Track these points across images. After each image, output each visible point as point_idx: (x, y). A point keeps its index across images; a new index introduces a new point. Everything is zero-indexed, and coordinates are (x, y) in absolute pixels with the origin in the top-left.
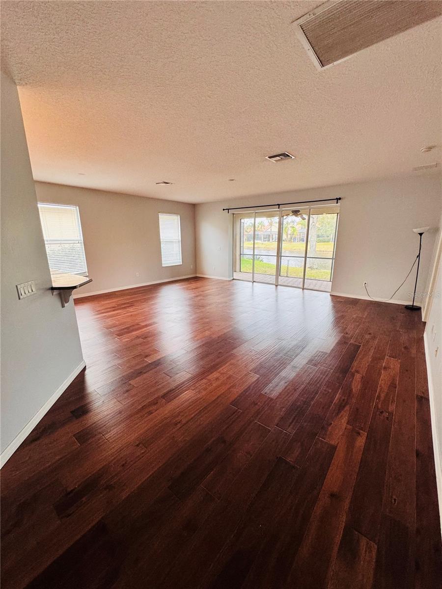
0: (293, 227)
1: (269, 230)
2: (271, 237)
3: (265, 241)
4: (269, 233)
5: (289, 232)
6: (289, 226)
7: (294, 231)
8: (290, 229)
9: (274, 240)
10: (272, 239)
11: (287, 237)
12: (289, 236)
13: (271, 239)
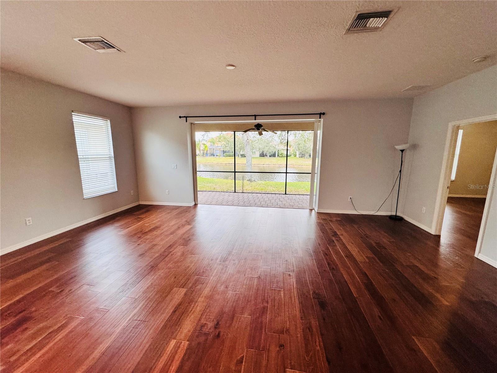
0: (205, 144)
5: (202, 148)
6: (201, 143)
7: (206, 147)
8: (202, 146)
11: (200, 152)
12: (202, 152)
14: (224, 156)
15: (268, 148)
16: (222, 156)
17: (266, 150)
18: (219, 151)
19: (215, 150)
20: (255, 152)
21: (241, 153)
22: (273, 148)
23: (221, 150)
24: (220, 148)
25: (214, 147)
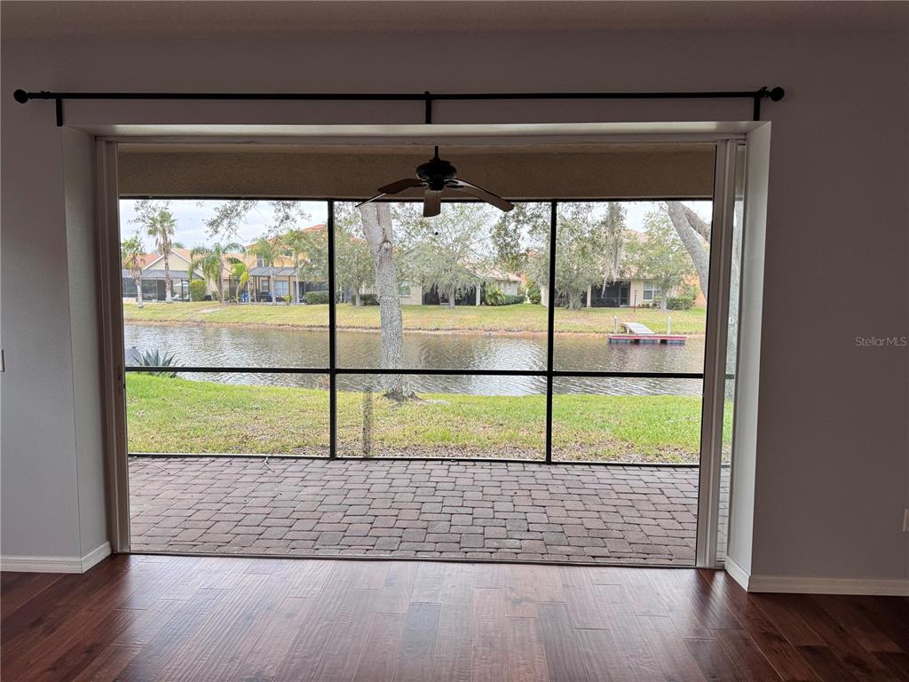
1: (162, 266)
2: (168, 286)
3: (150, 299)
4: (162, 276)
5: (225, 274)
6: (223, 257)
8: (227, 266)
9: (177, 296)
10: (173, 294)
11: (220, 287)
12: (226, 286)
13: (168, 294)
14: (305, 301)
15: (450, 275)
16: (298, 300)
17: (446, 282)
18: (286, 285)
19: (272, 283)
20: (408, 288)
21: (364, 291)
22: (467, 276)
23: (292, 279)
24: (289, 273)
25: (270, 272)
